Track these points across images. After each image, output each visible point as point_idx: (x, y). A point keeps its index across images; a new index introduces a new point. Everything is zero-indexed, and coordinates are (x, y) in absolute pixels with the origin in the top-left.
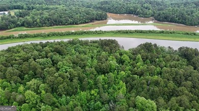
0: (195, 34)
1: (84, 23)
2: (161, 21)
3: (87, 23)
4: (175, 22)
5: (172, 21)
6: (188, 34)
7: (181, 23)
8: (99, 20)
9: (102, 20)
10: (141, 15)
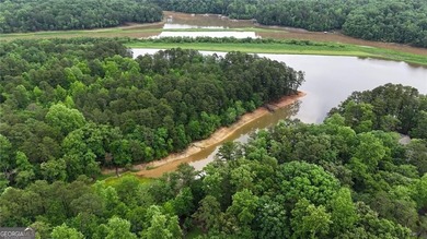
0: (307, 43)
1: (104, 27)
3: (113, 26)
4: (290, 26)
5: (284, 23)
6: (295, 43)
7: (299, 27)
8: (142, 22)
9: (147, 21)
10: (234, 14)
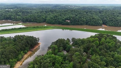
0: (38, 27)
2: (24, 22)
4: (32, 22)
5: (30, 21)
